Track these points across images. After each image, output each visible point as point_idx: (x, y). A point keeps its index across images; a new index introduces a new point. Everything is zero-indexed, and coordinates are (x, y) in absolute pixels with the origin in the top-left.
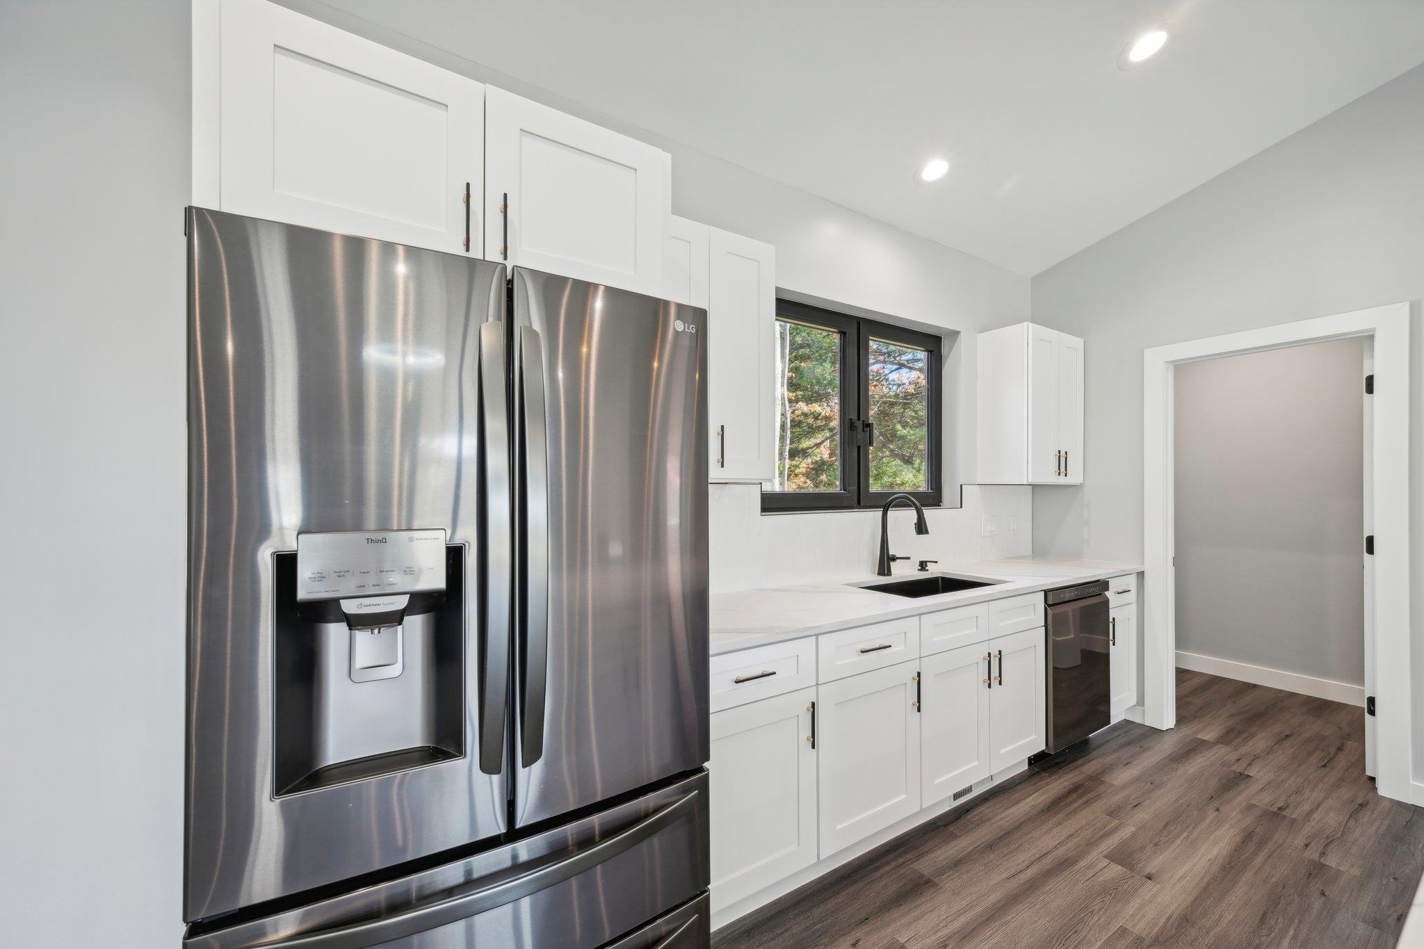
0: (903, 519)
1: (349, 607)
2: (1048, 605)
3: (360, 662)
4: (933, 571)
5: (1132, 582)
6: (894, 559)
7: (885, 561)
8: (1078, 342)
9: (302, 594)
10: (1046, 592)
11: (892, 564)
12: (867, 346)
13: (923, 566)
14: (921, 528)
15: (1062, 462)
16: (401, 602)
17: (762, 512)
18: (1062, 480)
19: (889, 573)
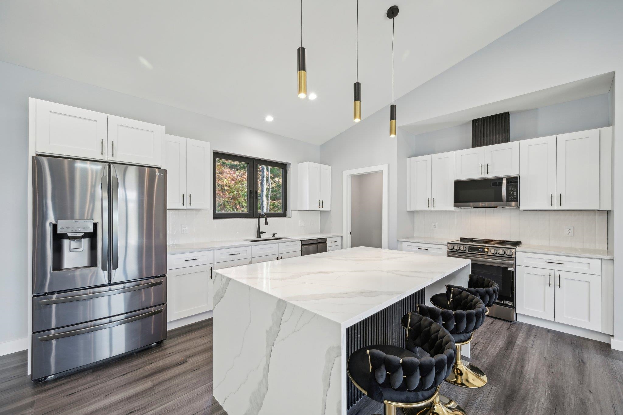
0: (262, 220)
1: (69, 235)
2: (302, 245)
3: (72, 247)
4: (277, 236)
5: (339, 239)
6: (262, 233)
7: (259, 233)
8: (329, 167)
9: (59, 232)
10: (302, 241)
11: (261, 234)
12: (257, 168)
13: (274, 235)
14: (266, 223)
15: (321, 204)
16: (82, 234)
17: (213, 218)
18: (321, 209)
19: (260, 237)
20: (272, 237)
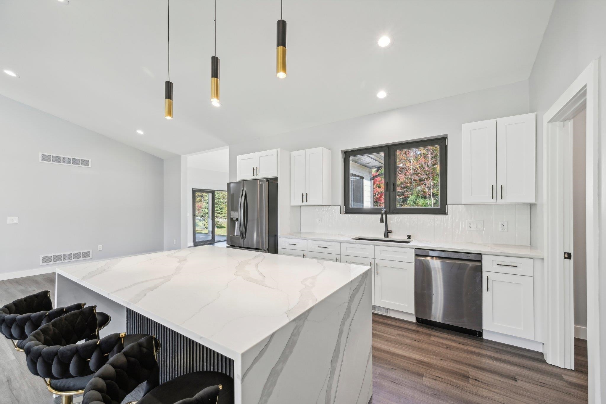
2: (416, 255)
7: (386, 233)
10: (415, 249)
19: (388, 237)
20: (406, 239)
